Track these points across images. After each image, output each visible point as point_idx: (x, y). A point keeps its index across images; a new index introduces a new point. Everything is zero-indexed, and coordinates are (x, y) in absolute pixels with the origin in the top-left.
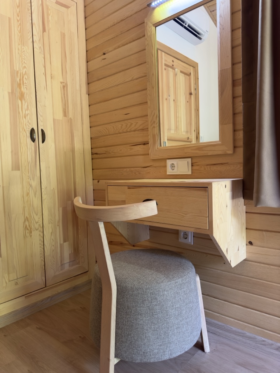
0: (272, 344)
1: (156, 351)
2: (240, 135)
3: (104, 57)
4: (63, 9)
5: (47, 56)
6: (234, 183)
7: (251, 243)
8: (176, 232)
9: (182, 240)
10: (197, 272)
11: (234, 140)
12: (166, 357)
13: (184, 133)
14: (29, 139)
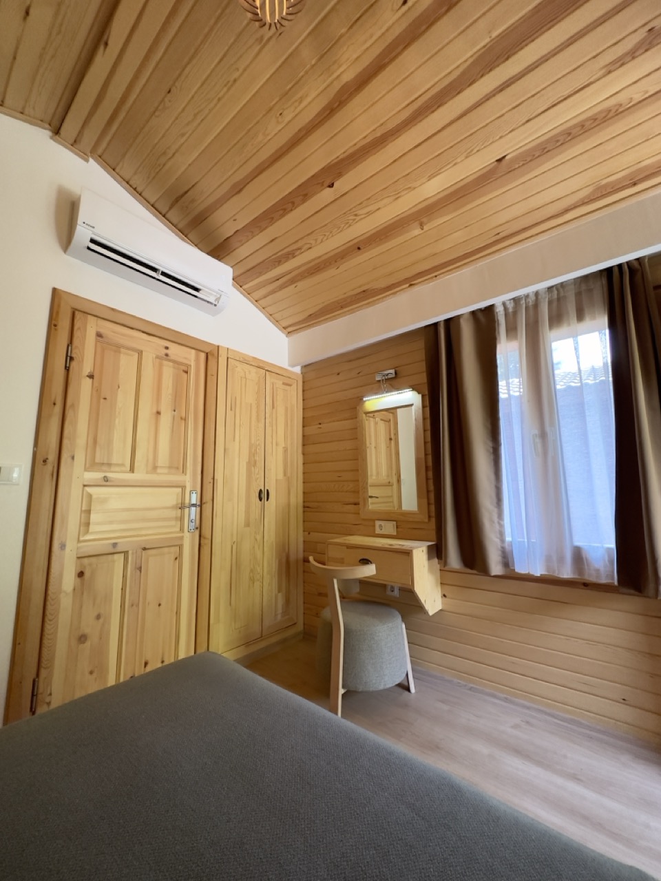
0: (466, 686)
1: (374, 681)
2: (433, 508)
3: (320, 426)
4: (288, 388)
5: (274, 428)
6: (429, 548)
7: (445, 596)
8: (384, 586)
9: (389, 592)
10: (403, 620)
11: (429, 512)
12: (381, 687)
13: (385, 478)
14: (258, 499)
